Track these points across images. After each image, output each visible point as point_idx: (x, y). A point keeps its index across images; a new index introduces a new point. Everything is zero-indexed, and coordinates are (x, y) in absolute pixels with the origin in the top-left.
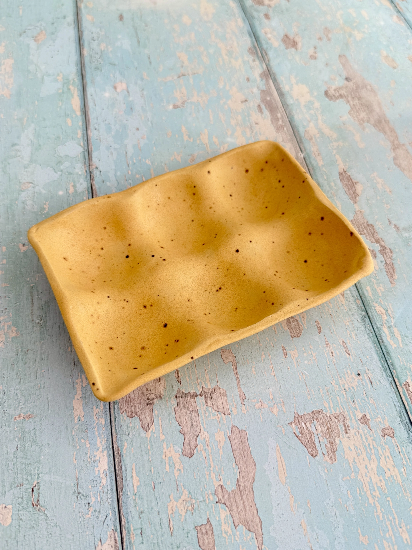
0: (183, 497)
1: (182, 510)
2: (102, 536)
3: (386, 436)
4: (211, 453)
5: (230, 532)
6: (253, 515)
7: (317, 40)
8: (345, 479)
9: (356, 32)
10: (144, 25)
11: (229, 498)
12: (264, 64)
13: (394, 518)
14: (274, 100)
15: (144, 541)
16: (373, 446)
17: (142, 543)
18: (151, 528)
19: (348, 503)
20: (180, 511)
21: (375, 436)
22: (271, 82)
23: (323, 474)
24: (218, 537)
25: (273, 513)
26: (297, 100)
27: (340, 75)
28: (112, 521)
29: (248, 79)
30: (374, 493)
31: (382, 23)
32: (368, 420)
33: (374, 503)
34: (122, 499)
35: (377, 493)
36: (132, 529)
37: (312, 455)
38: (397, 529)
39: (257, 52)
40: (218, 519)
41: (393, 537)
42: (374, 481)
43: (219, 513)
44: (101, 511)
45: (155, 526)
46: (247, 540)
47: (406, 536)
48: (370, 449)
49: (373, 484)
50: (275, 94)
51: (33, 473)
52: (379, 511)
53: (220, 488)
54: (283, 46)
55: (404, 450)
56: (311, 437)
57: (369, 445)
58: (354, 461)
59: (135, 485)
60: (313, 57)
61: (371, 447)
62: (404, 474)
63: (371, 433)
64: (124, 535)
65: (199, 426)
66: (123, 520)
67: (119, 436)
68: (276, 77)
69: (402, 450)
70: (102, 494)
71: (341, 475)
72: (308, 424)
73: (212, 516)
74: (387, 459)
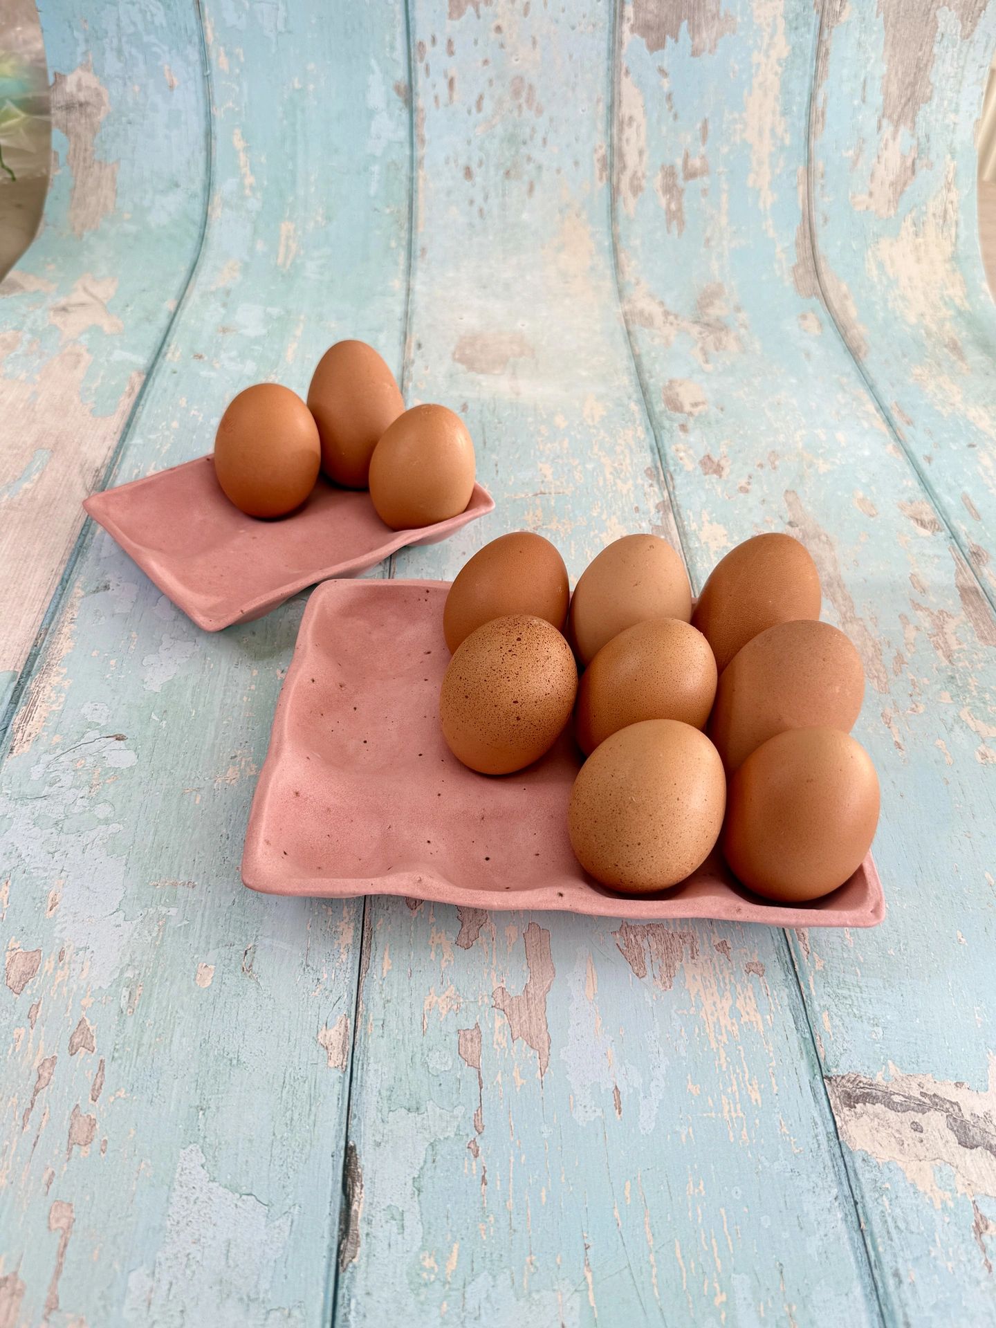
0: (447, 993)
1: (443, 1008)
2: (329, 1020)
3: (752, 972)
4: (496, 948)
5: (505, 1044)
6: (541, 1030)
7: (756, 467)
8: (680, 1012)
9: (821, 461)
10: (496, 420)
11: (511, 1005)
12: (666, 491)
13: (744, 1072)
14: (671, 539)
15: (385, 1035)
16: (730, 981)
17: (382, 1037)
18: (397, 1022)
19: (678, 1041)
20: (440, 1009)
21: (735, 969)
22: (671, 516)
23: (650, 1001)
24: (487, 1047)
25: (569, 1032)
26: (706, 543)
27: (781, 517)
28: (346, 1004)
29: (637, 509)
30: (720, 1037)
31: (867, 453)
32: (729, 948)
33: (718, 1049)
34: (364, 981)
35: (724, 1038)
36: (371, 1018)
37: (637, 975)
38: (745, 1085)
39: (658, 473)
40: (490, 1026)
41: (737, 1094)
42: (723, 1022)
43: (494, 1020)
44: (334, 990)
45: (402, 1020)
46: (526, 1057)
47: (756, 1096)
48: (725, 984)
49: (720, 1026)
50: (674, 532)
51: (249, 933)
52: (723, 1060)
53: (500, 990)
54: (700, 471)
55: (776, 994)
56: (640, 953)
57: (724, 978)
58: (697, 994)
59: (385, 968)
60: (744, 490)
61: (727, 981)
62: (770, 1023)
63: (730, 965)
64: (359, 1024)
65: (484, 916)
66: (361, 1006)
67: (373, 909)
68: (681, 510)
69: (772, 993)
70: (338, 971)
71: (675, 1007)
72: (639, 938)
73: (483, 1021)
74: (748, 1000)
